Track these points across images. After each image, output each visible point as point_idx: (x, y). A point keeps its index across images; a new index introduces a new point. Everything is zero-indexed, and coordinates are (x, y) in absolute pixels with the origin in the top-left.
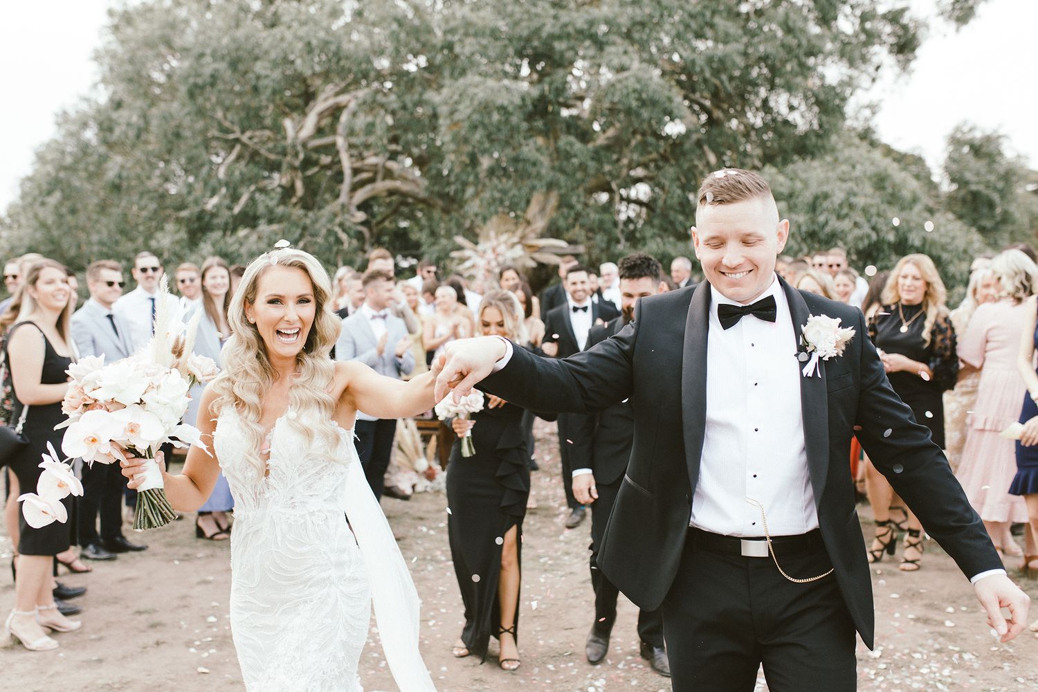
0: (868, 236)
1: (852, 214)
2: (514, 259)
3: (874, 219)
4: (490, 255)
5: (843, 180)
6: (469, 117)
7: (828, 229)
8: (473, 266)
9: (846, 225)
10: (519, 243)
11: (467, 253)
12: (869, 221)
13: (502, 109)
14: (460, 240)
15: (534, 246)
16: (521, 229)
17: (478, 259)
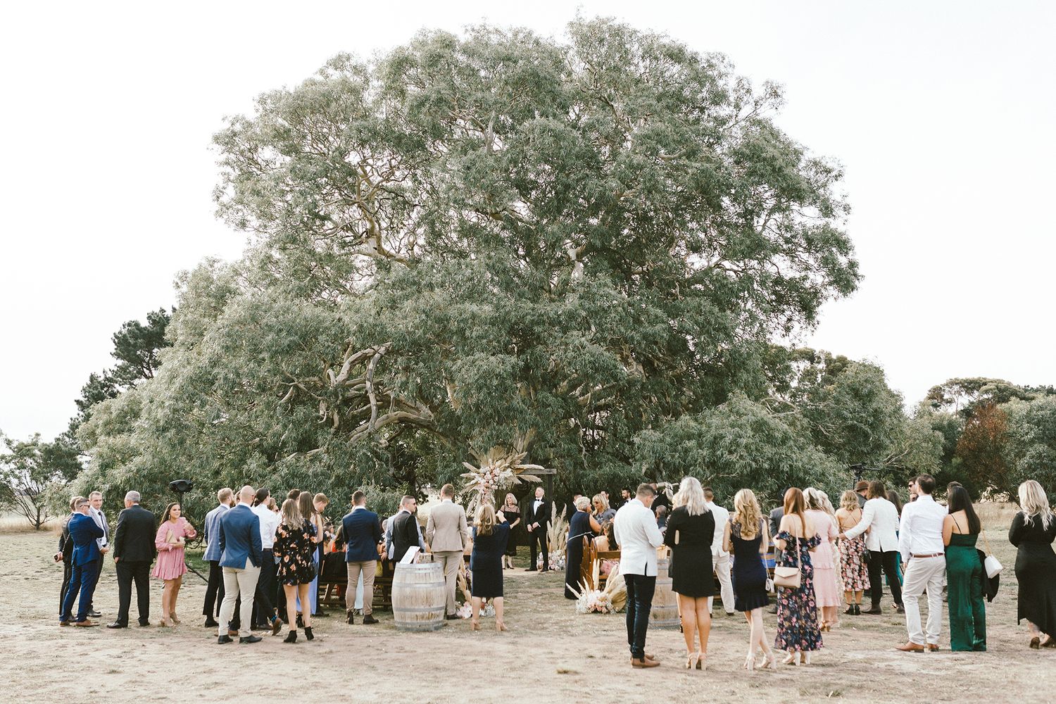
0: (750, 465)
1: (739, 450)
2: (506, 479)
3: (754, 453)
4: (489, 476)
5: (733, 426)
6: (476, 381)
7: (723, 460)
8: (476, 483)
9: (734, 458)
11: (472, 474)
12: (750, 455)
13: (498, 375)
14: (466, 465)
15: (520, 469)
16: (510, 457)
17: (480, 479)
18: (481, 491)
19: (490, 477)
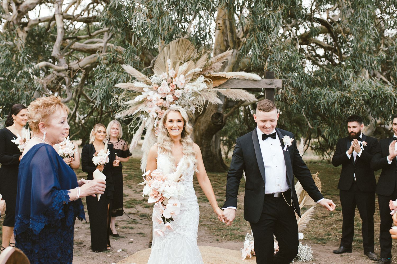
2: (195, 94)
4: (165, 88)
10: (200, 74)
11: (137, 85)
14: (128, 68)
15: (219, 78)
16: (204, 57)
17: (151, 93)
18: (153, 114)
19: (168, 89)
